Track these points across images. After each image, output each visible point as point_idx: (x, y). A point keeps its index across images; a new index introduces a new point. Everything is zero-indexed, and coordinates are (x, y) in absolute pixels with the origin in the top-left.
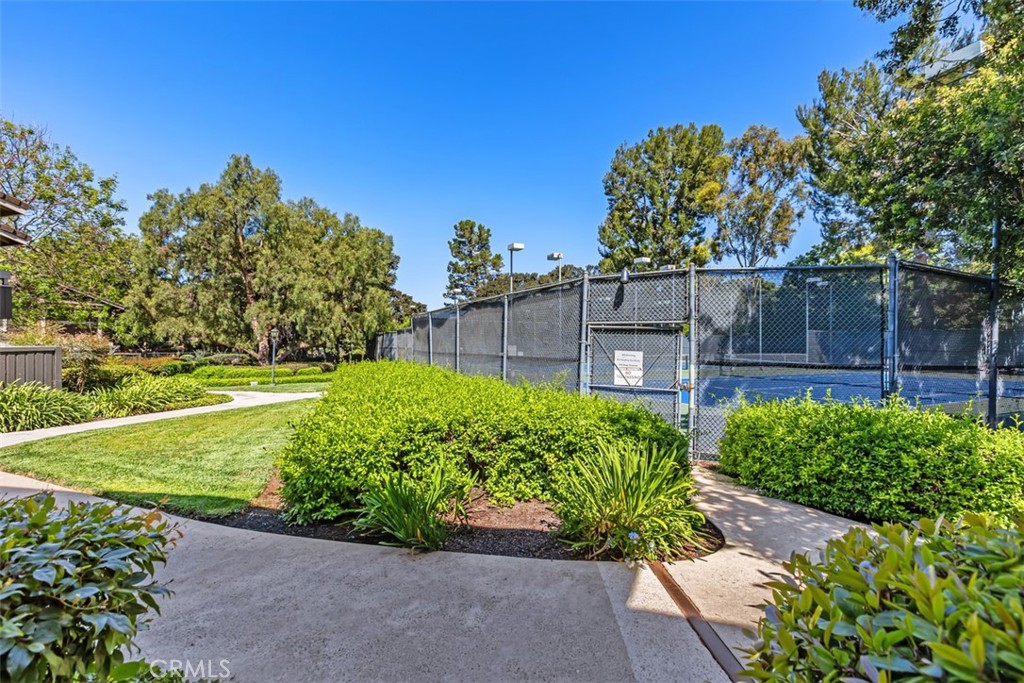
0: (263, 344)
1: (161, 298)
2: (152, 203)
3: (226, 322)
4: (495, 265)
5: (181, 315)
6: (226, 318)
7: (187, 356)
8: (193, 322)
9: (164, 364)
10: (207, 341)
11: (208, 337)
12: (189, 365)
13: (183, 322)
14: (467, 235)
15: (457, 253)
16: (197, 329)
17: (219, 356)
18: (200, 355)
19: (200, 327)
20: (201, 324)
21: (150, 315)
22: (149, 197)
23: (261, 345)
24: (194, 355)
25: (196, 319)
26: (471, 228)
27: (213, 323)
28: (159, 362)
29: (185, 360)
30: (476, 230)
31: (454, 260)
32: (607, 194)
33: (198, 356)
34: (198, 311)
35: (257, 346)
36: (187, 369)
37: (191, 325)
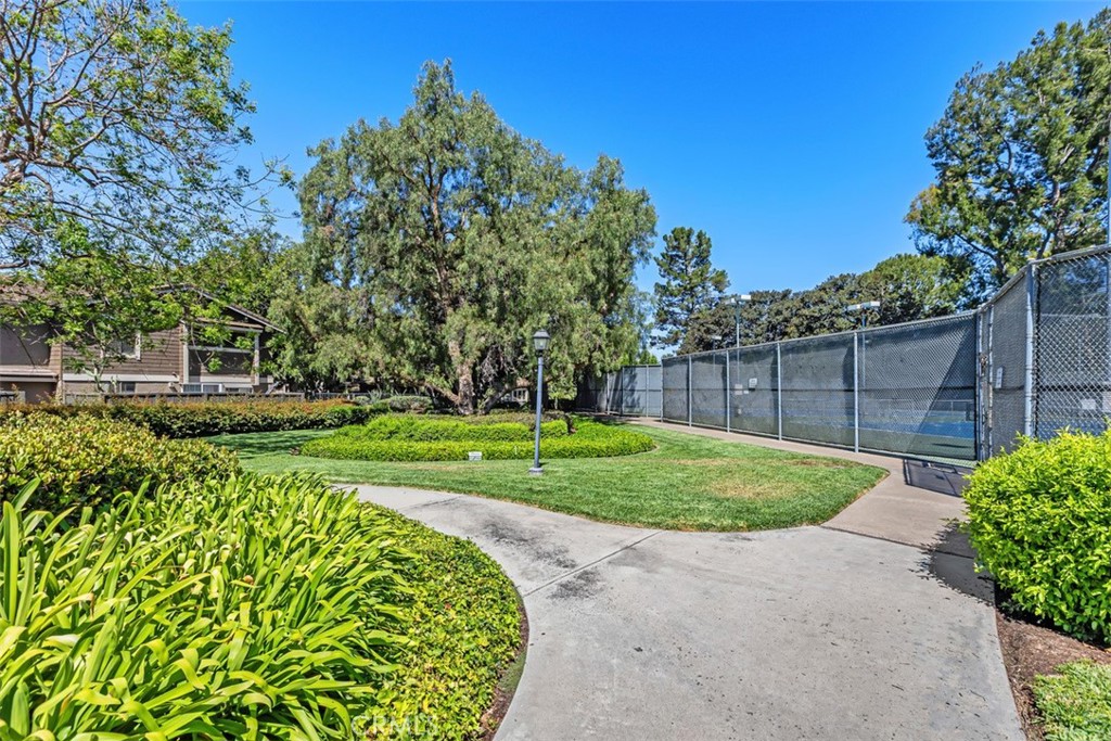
0: (465, 378)
1: (322, 304)
2: (315, 161)
3: (413, 342)
4: (719, 285)
5: (351, 331)
6: (413, 337)
7: (361, 398)
8: (367, 343)
9: (329, 409)
10: (385, 375)
11: (387, 369)
12: (361, 411)
13: (352, 342)
14: (683, 245)
15: (668, 272)
16: (371, 354)
17: (397, 399)
18: (375, 399)
19: (377, 352)
20: (378, 345)
21: (307, 332)
22: (310, 153)
23: (462, 380)
24: (369, 396)
25: (371, 339)
26: (688, 237)
27: (394, 346)
28: (324, 406)
29: (358, 404)
30: (694, 239)
31: (664, 282)
32: (932, 156)
33: (373, 398)
34: (375, 325)
35: (456, 383)
36: (359, 418)
37: (364, 348)
